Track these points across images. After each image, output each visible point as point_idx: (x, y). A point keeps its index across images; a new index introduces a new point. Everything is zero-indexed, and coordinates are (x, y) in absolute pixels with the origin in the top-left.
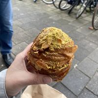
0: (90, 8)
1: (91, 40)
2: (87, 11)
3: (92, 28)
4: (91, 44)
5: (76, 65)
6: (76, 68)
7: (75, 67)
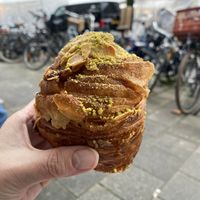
0: (168, 76)
1: (181, 135)
2: (163, 83)
3: (178, 112)
4: (182, 143)
5: (158, 191)
6: (158, 197)
7: (155, 195)
